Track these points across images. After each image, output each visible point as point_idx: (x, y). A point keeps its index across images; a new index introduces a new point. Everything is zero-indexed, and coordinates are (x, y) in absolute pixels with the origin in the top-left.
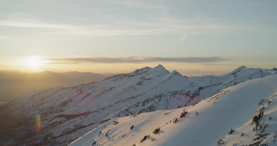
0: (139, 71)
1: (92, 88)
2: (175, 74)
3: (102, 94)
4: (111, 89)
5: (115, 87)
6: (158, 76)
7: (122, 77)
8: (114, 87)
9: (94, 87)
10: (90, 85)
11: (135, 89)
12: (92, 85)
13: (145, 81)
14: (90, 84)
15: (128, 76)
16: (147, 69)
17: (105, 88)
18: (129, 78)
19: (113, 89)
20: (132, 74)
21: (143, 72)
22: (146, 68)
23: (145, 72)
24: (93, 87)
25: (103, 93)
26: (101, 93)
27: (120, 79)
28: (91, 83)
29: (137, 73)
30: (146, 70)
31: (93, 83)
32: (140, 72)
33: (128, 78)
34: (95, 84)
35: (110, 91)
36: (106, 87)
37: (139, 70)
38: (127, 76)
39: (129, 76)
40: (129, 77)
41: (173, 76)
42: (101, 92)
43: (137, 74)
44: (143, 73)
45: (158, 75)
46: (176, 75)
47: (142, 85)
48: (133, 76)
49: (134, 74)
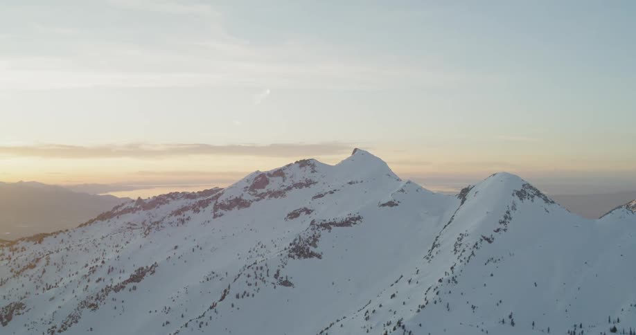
0: (267, 182)
1: (32, 267)
2: (521, 195)
3: (86, 311)
4: (138, 277)
5: (155, 265)
6: (391, 204)
7: (185, 209)
8: (152, 270)
9: (44, 261)
10: (23, 249)
11: (286, 283)
12: (33, 249)
13: (324, 233)
14: (22, 244)
15: (215, 209)
16: (308, 168)
17: (101, 273)
18: (221, 215)
19: (148, 277)
20: (237, 195)
21: (288, 183)
22: (303, 164)
23: (300, 185)
24: (38, 260)
25: (94, 307)
26: (84, 304)
27: (174, 218)
28: (29, 239)
29: (260, 191)
30: (306, 174)
31: (39, 238)
32: (274, 185)
33: (215, 216)
34: (49, 243)
35: (135, 288)
36: (106, 267)
37: (269, 174)
38: (211, 207)
39: (222, 206)
40: (220, 211)
41: (514, 208)
42: (81, 294)
43: (262, 196)
44: (289, 188)
45: (389, 198)
46: (526, 201)
47: (319, 257)
48: (239, 203)
49: (247, 197)
